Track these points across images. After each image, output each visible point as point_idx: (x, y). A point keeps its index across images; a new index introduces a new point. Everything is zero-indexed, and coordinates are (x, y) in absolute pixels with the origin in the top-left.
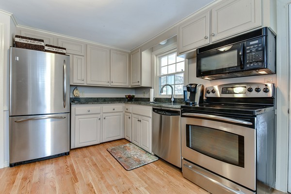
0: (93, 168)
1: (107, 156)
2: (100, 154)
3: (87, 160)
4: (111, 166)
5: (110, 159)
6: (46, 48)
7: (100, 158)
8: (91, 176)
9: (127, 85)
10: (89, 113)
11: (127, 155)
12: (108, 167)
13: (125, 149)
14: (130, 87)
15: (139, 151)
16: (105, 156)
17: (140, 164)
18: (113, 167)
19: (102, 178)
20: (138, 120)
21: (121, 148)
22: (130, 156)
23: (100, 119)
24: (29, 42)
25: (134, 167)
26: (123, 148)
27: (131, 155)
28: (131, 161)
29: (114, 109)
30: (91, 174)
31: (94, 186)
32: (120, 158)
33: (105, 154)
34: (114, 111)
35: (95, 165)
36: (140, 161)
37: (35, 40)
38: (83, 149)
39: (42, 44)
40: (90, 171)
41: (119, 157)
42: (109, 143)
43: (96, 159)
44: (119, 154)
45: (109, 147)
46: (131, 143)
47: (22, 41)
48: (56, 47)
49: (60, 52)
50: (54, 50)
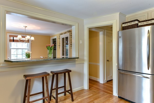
6: (139, 24)
24: (129, 24)
39: (136, 22)
47: (125, 25)
48: (146, 21)
49: (149, 23)
50: (145, 23)
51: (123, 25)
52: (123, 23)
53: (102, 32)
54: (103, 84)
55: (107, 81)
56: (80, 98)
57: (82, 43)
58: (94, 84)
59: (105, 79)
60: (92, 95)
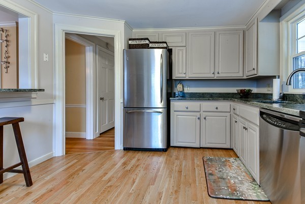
0: (176, 174)
1: (198, 166)
2: (193, 160)
3: (177, 162)
4: (195, 181)
5: (199, 172)
6: (151, 45)
7: (190, 165)
8: (168, 185)
9: (239, 75)
10: (187, 110)
11: (223, 173)
12: (191, 181)
13: (224, 164)
14: (245, 77)
15: (244, 174)
16: (196, 165)
17: (233, 194)
18: (196, 183)
19: (176, 192)
20: (244, 128)
21: (221, 161)
22: (224, 177)
23: (199, 118)
24: (138, 42)
25: (221, 196)
26: (224, 162)
27: (227, 176)
28: (223, 185)
29: (217, 108)
30: (170, 181)
31: (162, 198)
32: (211, 174)
33: (198, 161)
34: (216, 110)
35: (180, 172)
36: (235, 190)
37: (142, 39)
38: (182, 149)
39: (147, 42)
40: (171, 177)
41: (210, 172)
42: (210, 150)
43: (185, 166)
44: (213, 169)
45: (208, 155)
46: (237, 159)
47: (133, 43)
48: (158, 43)
49: (161, 46)
50: (157, 45)
51: (130, 42)
52: (130, 40)
53: (91, 48)
54: (94, 140)
55: (100, 134)
56: (49, 175)
57: (47, 59)
58: (75, 144)
59: (96, 131)
60: (76, 161)
